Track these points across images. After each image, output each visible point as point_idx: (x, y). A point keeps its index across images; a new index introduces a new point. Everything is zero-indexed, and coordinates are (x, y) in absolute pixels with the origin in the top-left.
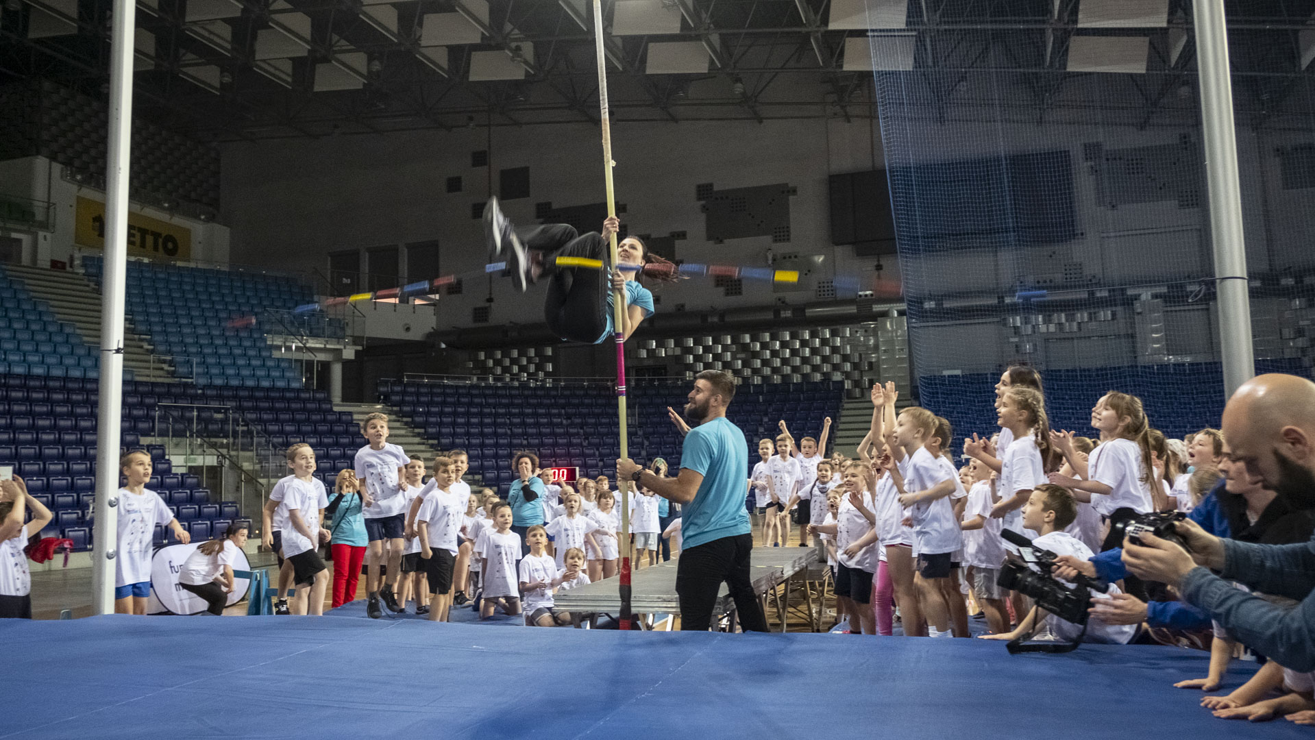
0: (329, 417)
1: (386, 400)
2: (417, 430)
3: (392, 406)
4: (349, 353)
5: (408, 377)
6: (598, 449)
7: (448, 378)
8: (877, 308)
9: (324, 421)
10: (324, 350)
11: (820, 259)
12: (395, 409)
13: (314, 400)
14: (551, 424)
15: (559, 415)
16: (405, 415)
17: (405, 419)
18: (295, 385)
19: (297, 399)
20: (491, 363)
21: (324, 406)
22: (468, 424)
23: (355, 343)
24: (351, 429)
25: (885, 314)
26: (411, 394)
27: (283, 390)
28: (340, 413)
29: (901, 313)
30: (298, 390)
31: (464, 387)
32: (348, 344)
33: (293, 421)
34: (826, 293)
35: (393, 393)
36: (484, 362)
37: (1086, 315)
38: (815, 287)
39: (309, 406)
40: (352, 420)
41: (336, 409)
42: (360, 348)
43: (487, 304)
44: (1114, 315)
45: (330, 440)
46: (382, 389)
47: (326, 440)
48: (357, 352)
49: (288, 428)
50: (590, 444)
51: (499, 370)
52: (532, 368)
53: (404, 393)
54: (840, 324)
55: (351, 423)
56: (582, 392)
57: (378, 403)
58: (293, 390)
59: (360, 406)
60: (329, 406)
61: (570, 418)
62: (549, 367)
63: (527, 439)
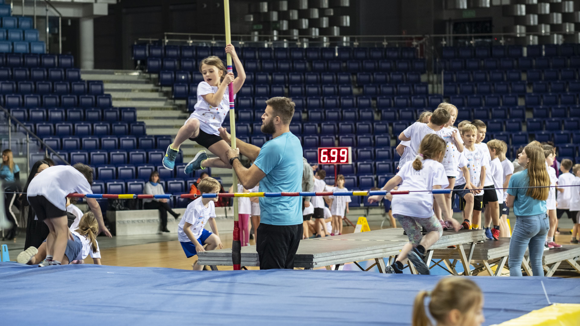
0: (76, 87)
1: (143, 66)
2: (178, 102)
3: (150, 72)
4: (101, 8)
5: (169, 37)
6: (391, 125)
9: (71, 92)
10: (71, 4)
12: (154, 76)
13: (60, 67)
14: (338, 94)
15: (348, 83)
16: (165, 83)
17: (164, 89)
18: (37, 49)
19: (40, 66)
20: (275, 16)
21: (71, 74)
24: (102, 101)
26: (172, 58)
27: (25, 55)
30: (41, 55)
33: (35, 92)
35: (153, 57)
36: (267, 15)
39: (53, 74)
40: (102, 90)
41: (84, 77)
42: (113, 2)
45: (77, 114)
46: (139, 53)
47: (72, 115)
48: (111, 6)
49: (30, 100)
50: (383, 118)
51: (285, 25)
52: (325, 23)
53: (164, 57)
55: (102, 93)
56: (379, 54)
57: (135, 69)
58: (35, 55)
59: (113, 73)
60: (76, 74)
61: (362, 87)
62: (347, 21)
63: (307, 112)
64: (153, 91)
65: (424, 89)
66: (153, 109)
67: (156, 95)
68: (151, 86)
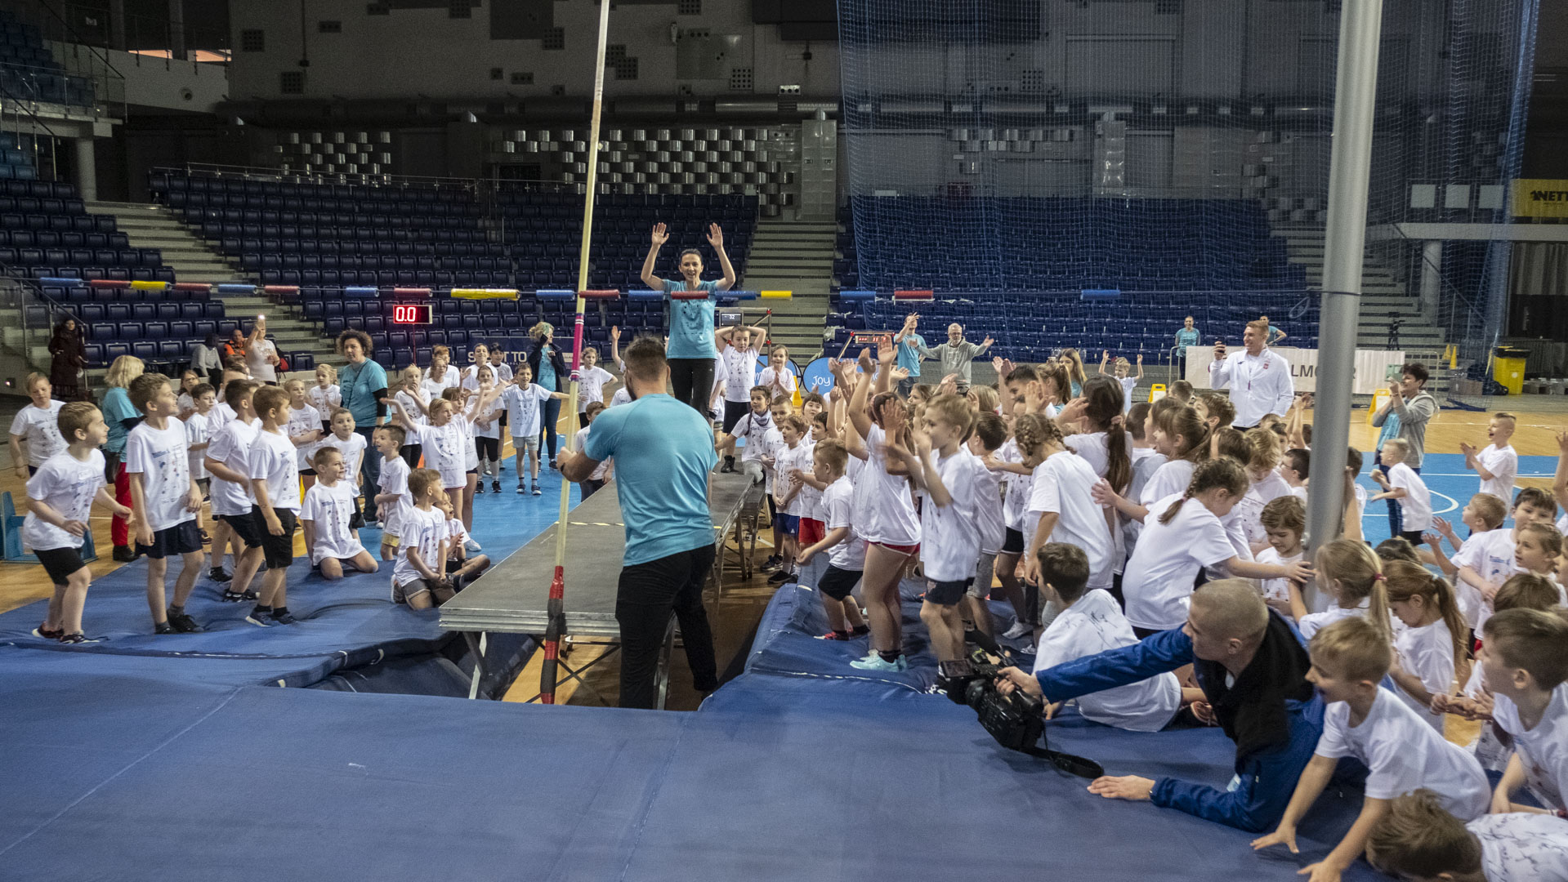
0: (81, 223)
1: (163, 198)
2: (210, 243)
3: (172, 207)
4: (103, 128)
5: (192, 167)
6: (454, 273)
7: (249, 171)
8: (802, 107)
9: (73, 228)
10: (65, 122)
11: (735, 39)
12: (176, 211)
13: (55, 196)
14: (392, 238)
15: (402, 226)
16: (192, 221)
17: (192, 227)
18: (25, 173)
19: (29, 194)
20: (307, 149)
21: (71, 206)
22: (281, 236)
23: (111, 116)
24: (115, 240)
25: (811, 116)
26: (199, 192)
27: (8, 180)
28: (97, 217)
29: (830, 116)
30: (31, 182)
31: (273, 184)
32: (100, 115)
34: (742, 84)
35: (174, 189)
36: (299, 147)
37: (1041, 132)
38: (728, 74)
39: (48, 205)
40: (115, 226)
41: (89, 210)
42: (119, 122)
43: (300, 69)
44: (1071, 134)
46: (157, 183)
48: (114, 127)
50: (443, 266)
51: (319, 160)
52: (364, 158)
53: (188, 190)
54: (756, 125)
55: (113, 230)
56: (432, 196)
57: (152, 201)
58: (22, 181)
59: (125, 207)
60: (80, 206)
61: (417, 231)
62: (387, 158)
63: (361, 258)
64: (178, 229)
65: (482, 235)
66: (180, 250)
67: (181, 234)
68: (175, 224)
